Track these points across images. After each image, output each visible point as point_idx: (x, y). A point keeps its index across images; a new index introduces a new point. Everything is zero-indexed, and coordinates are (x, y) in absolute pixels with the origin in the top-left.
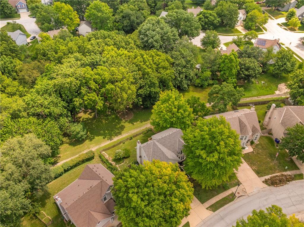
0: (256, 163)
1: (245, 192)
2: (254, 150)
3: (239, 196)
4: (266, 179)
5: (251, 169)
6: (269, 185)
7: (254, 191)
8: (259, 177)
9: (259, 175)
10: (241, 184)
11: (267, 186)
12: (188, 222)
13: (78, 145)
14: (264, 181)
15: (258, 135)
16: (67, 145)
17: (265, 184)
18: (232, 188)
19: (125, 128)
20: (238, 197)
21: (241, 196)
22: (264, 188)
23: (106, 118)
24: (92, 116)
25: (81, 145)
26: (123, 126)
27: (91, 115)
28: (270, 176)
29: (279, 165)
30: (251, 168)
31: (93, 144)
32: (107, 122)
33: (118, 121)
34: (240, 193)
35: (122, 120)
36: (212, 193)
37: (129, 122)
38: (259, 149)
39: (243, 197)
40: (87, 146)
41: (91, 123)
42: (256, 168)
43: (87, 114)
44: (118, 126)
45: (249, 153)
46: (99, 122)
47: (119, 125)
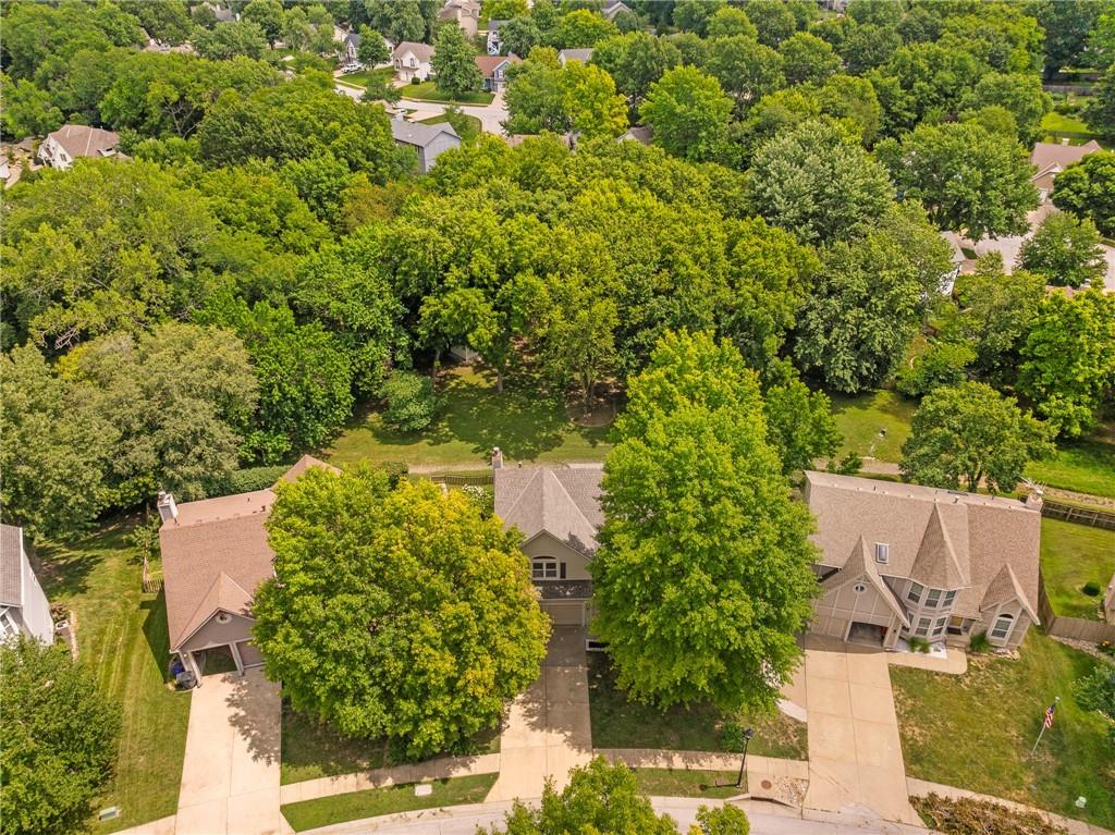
0: (939, 723)
1: (799, 793)
2: (967, 674)
3: (763, 796)
4: (933, 796)
5: (896, 731)
6: (933, 826)
7: (842, 809)
8: (910, 773)
9: (916, 768)
10: (807, 759)
11: (919, 821)
12: (496, 776)
13: (397, 443)
14: (918, 799)
15: (1010, 617)
16: (369, 434)
17: (916, 813)
18: (757, 754)
19: (560, 445)
20: (753, 798)
21: (771, 800)
22: (899, 821)
23: (525, 399)
24: (492, 383)
25: (402, 448)
26: (559, 438)
27: (488, 381)
28: (968, 794)
29: (1052, 775)
30: (902, 727)
31: (438, 455)
32: (519, 411)
33: (555, 420)
34: (775, 788)
35: (566, 420)
36: (661, 733)
37: (585, 436)
38: (997, 678)
39: (776, 806)
40: (415, 456)
41: (475, 400)
42: (920, 734)
43: (479, 375)
44: (544, 434)
45: (937, 674)
46: (496, 404)
47: (549, 431)
